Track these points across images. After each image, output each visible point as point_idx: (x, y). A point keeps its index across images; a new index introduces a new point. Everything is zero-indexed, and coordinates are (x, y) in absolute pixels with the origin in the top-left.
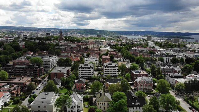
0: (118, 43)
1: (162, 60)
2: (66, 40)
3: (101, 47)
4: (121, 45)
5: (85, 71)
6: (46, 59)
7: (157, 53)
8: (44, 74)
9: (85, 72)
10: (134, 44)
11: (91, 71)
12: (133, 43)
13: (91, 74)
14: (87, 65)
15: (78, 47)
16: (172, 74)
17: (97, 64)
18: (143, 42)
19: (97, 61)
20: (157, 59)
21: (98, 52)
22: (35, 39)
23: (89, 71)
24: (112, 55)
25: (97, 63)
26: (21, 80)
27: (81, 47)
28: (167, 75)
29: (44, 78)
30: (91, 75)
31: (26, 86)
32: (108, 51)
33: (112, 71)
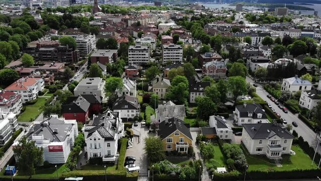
0: (188, 16)
1: (248, 41)
2: (103, 11)
3: (160, 22)
4: (193, 18)
5: (137, 55)
6: (80, 39)
7: (244, 31)
8: (80, 60)
9: (137, 56)
10: (214, 17)
11: (145, 55)
12: (211, 17)
13: (146, 59)
14: (140, 47)
15: (123, 22)
16: (255, 58)
17: (154, 48)
18: (229, 14)
19: (154, 43)
20: (243, 39)
21: (156, 30)
23: (142, 55)
24: (177, 34)
25: (154, 46)
26: (52, 66)
27: (129, 22)
28: (249, 59)
29: (82, 64)
30: (145, 60)
31: (60, 73)
32: (171, 29)
33: (174, 56)
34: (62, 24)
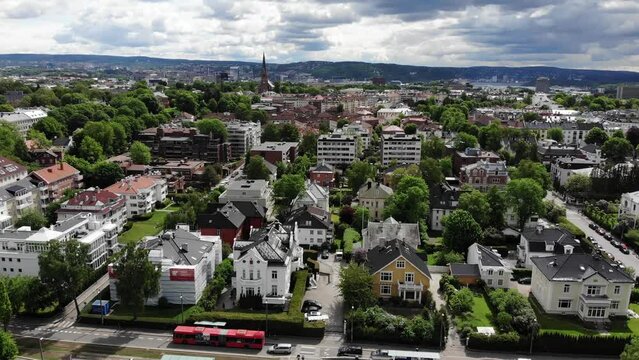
0: (436, 97)
1: (557, 137)
2: (277, 90)
3: (380, 107)
4: (447, 102)
5: (333, 149)
6: (234, 127)
7: (548, 120)
8: (231, 161)
9: (334, 152)
10: (489, 100)
11: (348, 149)
12: (484, 99)
13: (350, 157)
14: (339, 136)
15: (312, 107)
16: (567, 160)
17: (367, 146)
18: (522, 96)
19: (366, 135)
20: (546, 134)
21: (373, 118)
22: (189, 88)
23: (344, 149)
24: (412, 124)
25: (367, 141)
26: (181, 164)
27: (323, 106)
28: (554, 163)
29: (234, 167)
30: (347, 160)
31: (195, 177)
32: (402, 117)
33: (404, 154)
34: (202, 106)
